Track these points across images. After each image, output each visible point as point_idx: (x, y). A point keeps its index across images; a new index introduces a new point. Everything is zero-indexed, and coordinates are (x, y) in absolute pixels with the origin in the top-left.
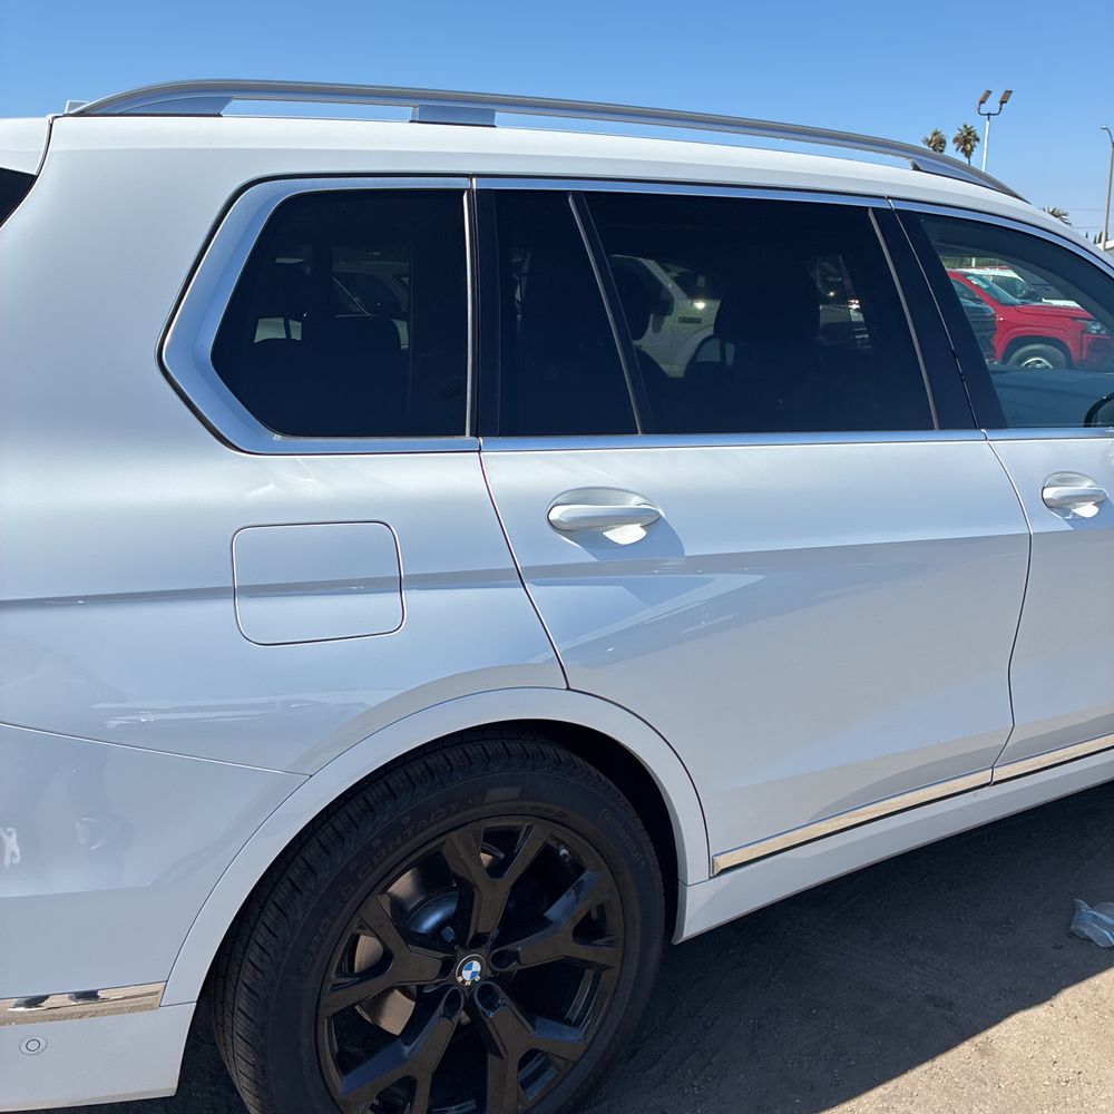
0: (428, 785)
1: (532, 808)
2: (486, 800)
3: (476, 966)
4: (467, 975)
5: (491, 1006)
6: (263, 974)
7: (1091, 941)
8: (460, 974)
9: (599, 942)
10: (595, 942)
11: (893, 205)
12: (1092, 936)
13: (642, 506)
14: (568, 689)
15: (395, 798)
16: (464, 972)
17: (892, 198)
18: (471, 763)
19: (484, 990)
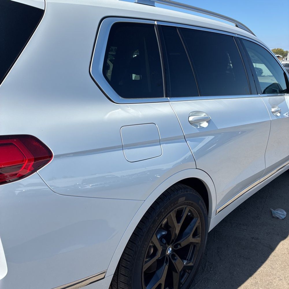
0: (166, 199)
1: (187, 203)
2: (179, 202)
3: (171, 249)
4: (169, 252)
5: (175, 260)
6: (129, 262)
7: (278, 218)
8: (167, 252)
9: (196, 237)
10: (195, 237)
11: (236, 36)
12: (279, 217)
13: (206, 116)
14: (196, 168)
15: (159, 204)
16: (168, 251)
17: (237, 34)
18: (174, 192)
19: (173, 255)
